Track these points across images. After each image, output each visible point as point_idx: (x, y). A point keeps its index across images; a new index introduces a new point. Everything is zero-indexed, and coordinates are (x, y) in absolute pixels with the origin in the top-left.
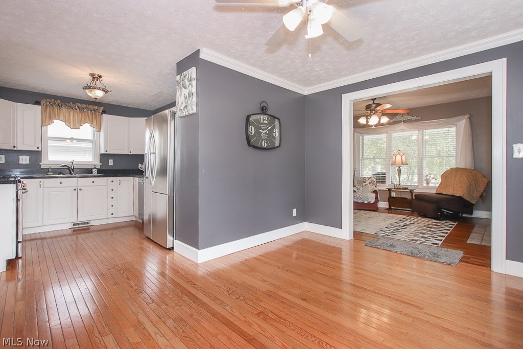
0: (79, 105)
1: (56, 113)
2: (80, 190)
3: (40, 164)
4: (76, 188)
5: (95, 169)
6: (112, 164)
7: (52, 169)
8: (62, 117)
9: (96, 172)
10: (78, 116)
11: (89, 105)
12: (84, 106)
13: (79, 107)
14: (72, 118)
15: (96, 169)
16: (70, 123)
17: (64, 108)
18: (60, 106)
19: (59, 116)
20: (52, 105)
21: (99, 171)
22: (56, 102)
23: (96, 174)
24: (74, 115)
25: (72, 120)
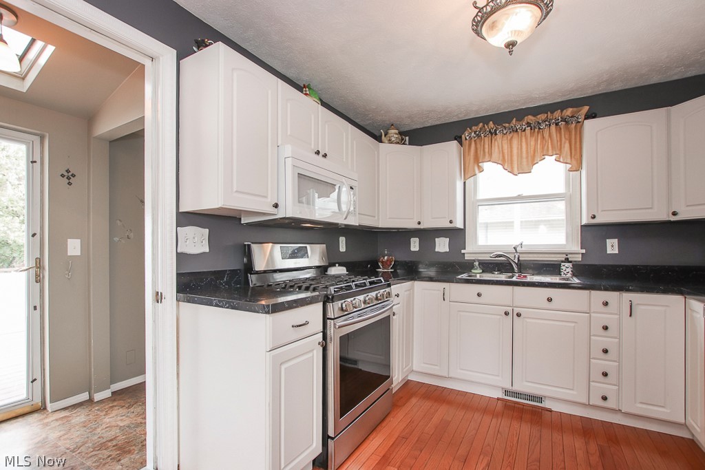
0: (530, 118)
1: (487, 150)
2: (519, 315)
3: (463, 251)
4: (509, 309)
5: (567, 264)
6: (616, 251)
7: (479, 260)
8: (496, 154)
9: (569, 270)
10: (527, 144)
11: (552, 113)
12: (542, 117)
13: (529, 124)
14: (515, 151)
15: (570, 265)
16: (512, 163)
17: (499, 136)
18: (493, 133)
19: (490, 155)
20: (479, 136)
21: (579, 269)
22: (486, 127)
23: (569, 275)
24: (518, 144)
25: (515, 158)
